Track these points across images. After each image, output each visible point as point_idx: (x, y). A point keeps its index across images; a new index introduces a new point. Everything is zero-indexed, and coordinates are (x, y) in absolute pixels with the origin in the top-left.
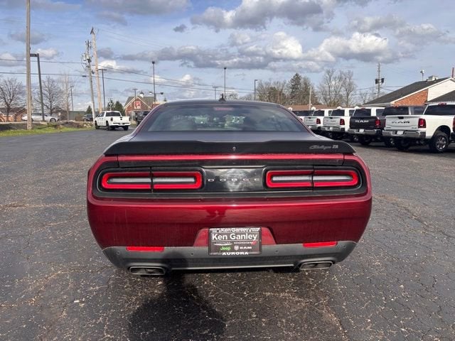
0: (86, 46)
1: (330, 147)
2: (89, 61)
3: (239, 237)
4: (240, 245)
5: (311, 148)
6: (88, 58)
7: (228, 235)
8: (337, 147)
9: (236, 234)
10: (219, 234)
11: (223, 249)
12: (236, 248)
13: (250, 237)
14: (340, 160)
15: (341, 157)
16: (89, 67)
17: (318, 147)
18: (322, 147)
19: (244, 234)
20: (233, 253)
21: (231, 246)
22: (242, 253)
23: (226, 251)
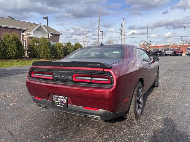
0: (121, 26)
1: (96, 65)
2: (122, 31)
3: (61, 99)
4: (61, 103)
5: (88, 65)
6: (121, 30)
7: (58, 98)
8: (99, 65)
9: (60, 98)
10: (55, 97)
11: (56, 103)
12: (60, 103)
13: (64, 100)
14: (102, 71)
15: (102, 70)
16: (121, 33)
17: (91, 65)
18: (93, 65)
19: (62, 98)
20: (58, 105)
21: (59, 103)
22: (61, 106)
23: (56, 104)
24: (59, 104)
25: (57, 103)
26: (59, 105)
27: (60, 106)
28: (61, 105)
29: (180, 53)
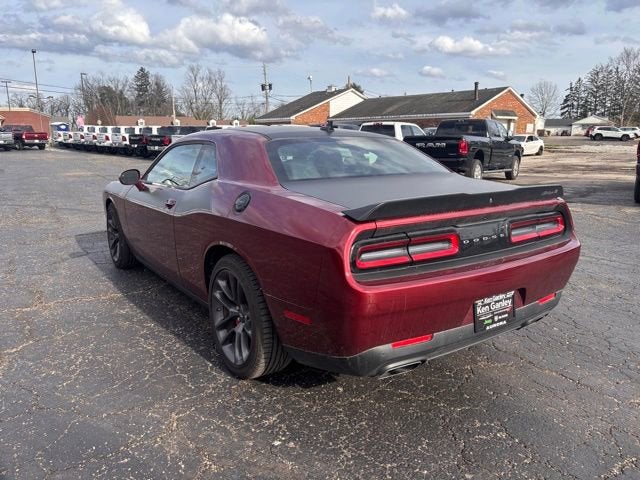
3: (498, 305)
4: (499, 315)
5: (542, 194)
7: (490, 304)
9: (496, 302)
10: (482, 306)
11: (486, 322)
12: (496, 318)
13: (506, 303)
19: (501, 301)
20: (495, 325)
21: (492, 318)
22: (501, 323)
23: (489, 324)
24: (494, 322)
25: (490, 321)
26: (496, 323)
27: (498, 324)
28: (499, 321)
29: (37, 141)
